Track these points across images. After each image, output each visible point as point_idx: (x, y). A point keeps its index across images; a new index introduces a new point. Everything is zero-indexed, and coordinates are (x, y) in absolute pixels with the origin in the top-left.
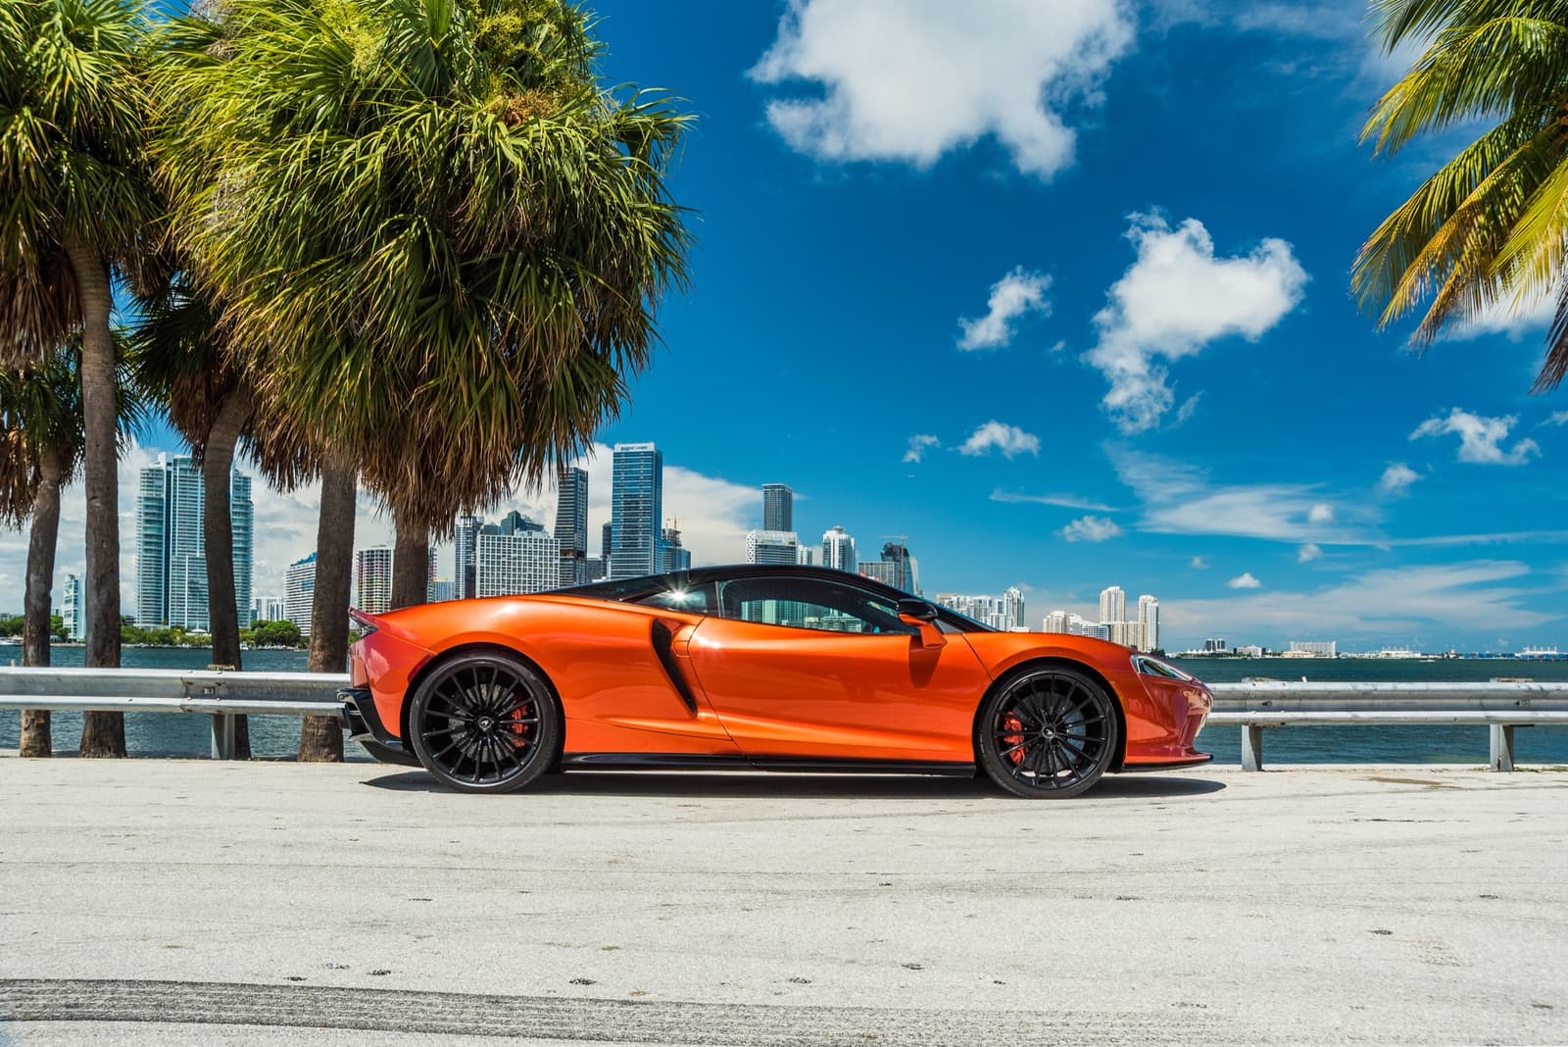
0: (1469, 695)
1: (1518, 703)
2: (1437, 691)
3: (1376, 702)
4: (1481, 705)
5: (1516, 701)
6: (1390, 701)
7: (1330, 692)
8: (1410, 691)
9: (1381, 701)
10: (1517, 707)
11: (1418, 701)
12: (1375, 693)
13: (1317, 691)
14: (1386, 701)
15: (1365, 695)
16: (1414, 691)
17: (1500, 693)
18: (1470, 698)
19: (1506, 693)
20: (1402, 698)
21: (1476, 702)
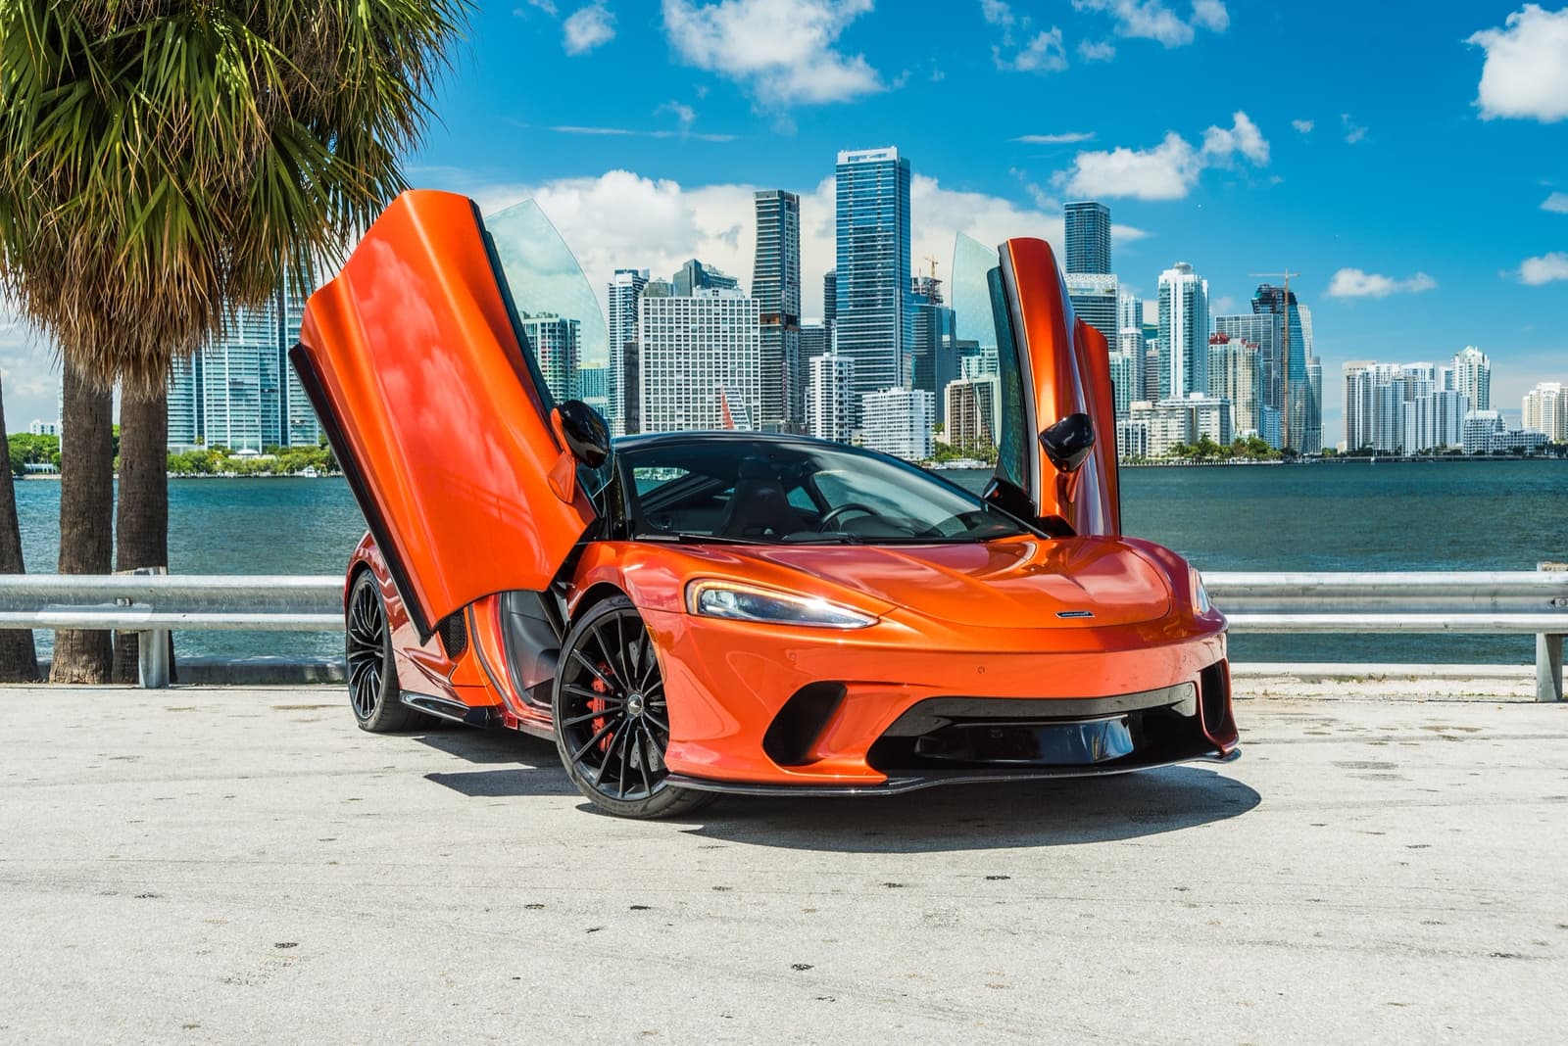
0: (1471, 590)
1: (1553, 602)
2: (1417, 585)
3: (1327, 600)
4: (1495, 604)
5: (1552, 599)
6: (1349, 599)
7: (1251, 587)
8: (1374, 586)
9: (1335, 600)
10: (1552, 608)
11: (1393, 600)
12: (1319, 588)
13: (1231, 586)
14: (1343, 600)
15: (1306, 591)
16: (1381, 585)
17: (1520, 588)
18: (1474, 595)
19: (1530, 588)
20: (1365, 595)
21: (1487, 601)
